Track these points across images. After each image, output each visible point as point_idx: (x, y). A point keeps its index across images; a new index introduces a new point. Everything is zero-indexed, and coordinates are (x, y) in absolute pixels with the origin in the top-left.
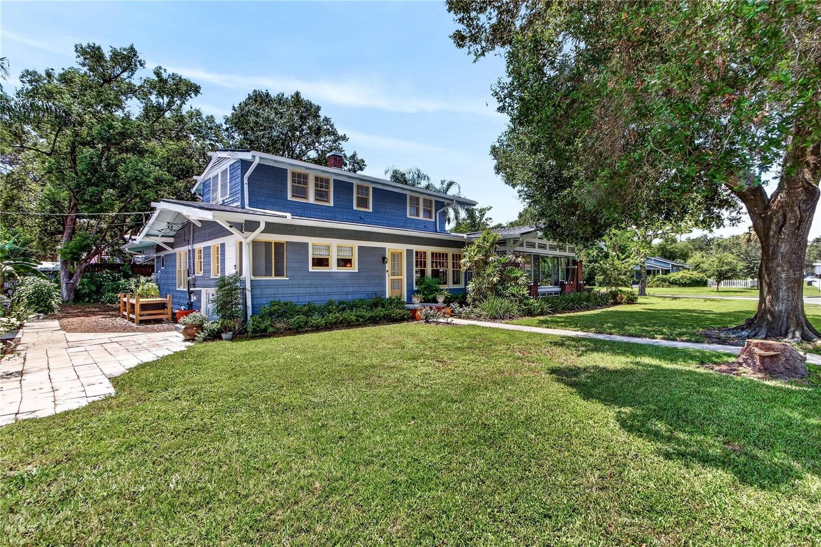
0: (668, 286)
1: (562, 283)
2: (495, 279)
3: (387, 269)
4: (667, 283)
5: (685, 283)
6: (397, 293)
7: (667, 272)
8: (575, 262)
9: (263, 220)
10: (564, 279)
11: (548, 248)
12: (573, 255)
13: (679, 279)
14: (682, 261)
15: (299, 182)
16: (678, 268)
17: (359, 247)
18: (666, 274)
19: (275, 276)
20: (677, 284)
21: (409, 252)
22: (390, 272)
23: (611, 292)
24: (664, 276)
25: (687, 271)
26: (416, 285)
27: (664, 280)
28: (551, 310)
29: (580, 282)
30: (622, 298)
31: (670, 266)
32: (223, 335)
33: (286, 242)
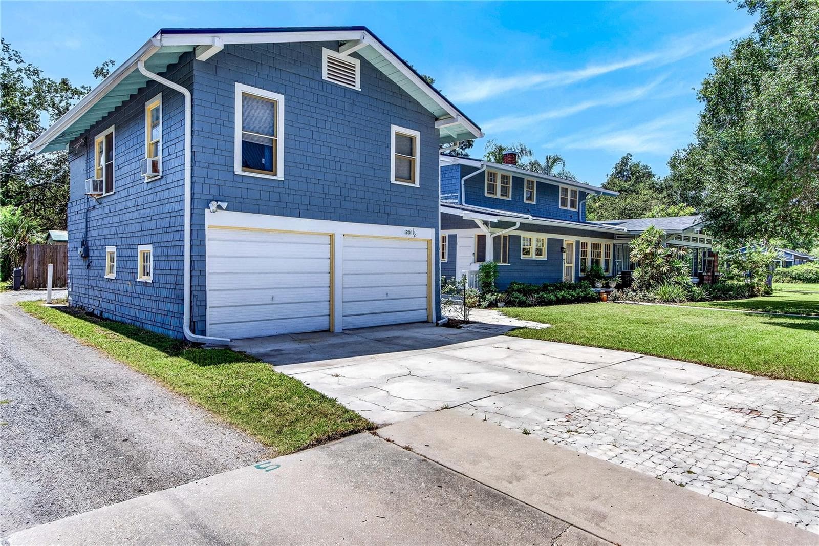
0: (789, 282)
1: (701, 274)
2: (665, 269)
3: (564, 258)
4: (788, 278)
5: (810, 278)
6: (568, 278)
7: (788, 264)
8: (711, 254)
9: (518, 221)
10: (701, 271)
11: (683, 239)
12: (709, 246)
13: (803, 274)
14: (805, 251)
15: (491, 181)
16: (801, 260)
17: (548, 239)
18: (787, 267)
19: (503, 262)
20: (800, 279)
21: (578, 242)
22: (565, 260)
23: (747, 285)
24: (785, 270)
25: (812, 264)
26: (581, 272)
27: (785, 275)
28: (709, 297)
29: (715, 274)
30: (759, 291)
31: (793, 257)
32: (499, 304)
33: (509, 235)
